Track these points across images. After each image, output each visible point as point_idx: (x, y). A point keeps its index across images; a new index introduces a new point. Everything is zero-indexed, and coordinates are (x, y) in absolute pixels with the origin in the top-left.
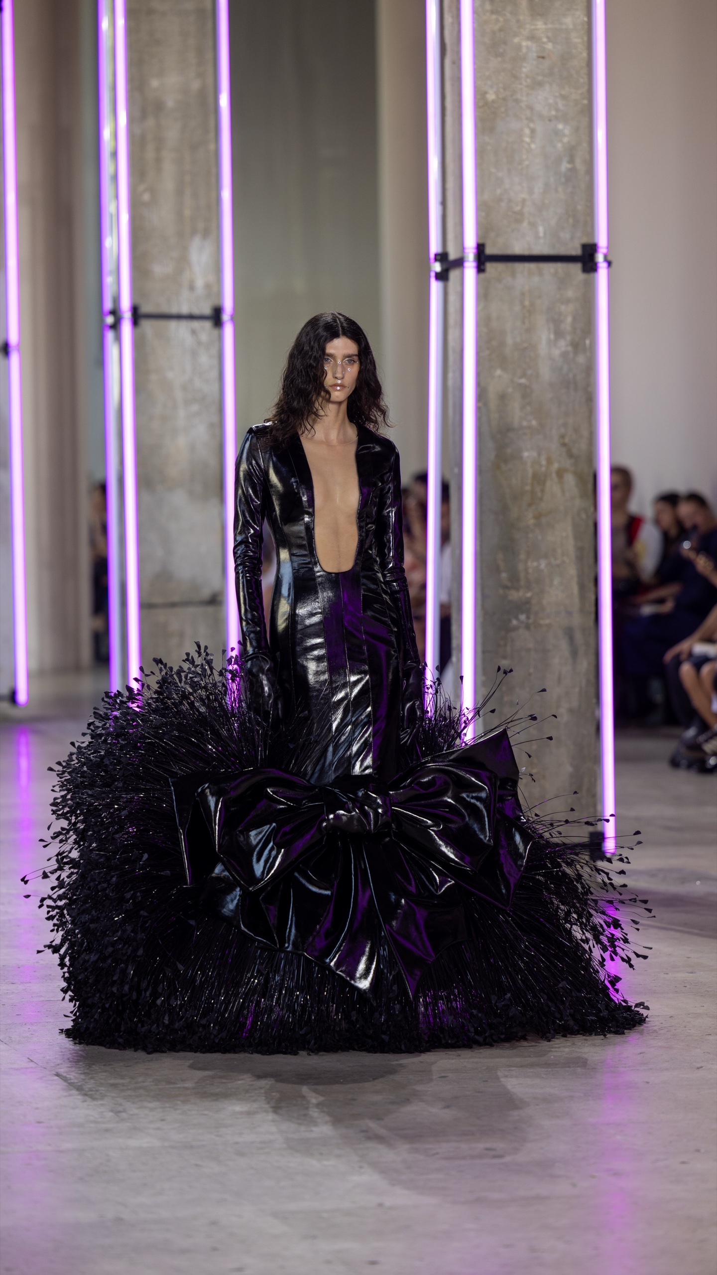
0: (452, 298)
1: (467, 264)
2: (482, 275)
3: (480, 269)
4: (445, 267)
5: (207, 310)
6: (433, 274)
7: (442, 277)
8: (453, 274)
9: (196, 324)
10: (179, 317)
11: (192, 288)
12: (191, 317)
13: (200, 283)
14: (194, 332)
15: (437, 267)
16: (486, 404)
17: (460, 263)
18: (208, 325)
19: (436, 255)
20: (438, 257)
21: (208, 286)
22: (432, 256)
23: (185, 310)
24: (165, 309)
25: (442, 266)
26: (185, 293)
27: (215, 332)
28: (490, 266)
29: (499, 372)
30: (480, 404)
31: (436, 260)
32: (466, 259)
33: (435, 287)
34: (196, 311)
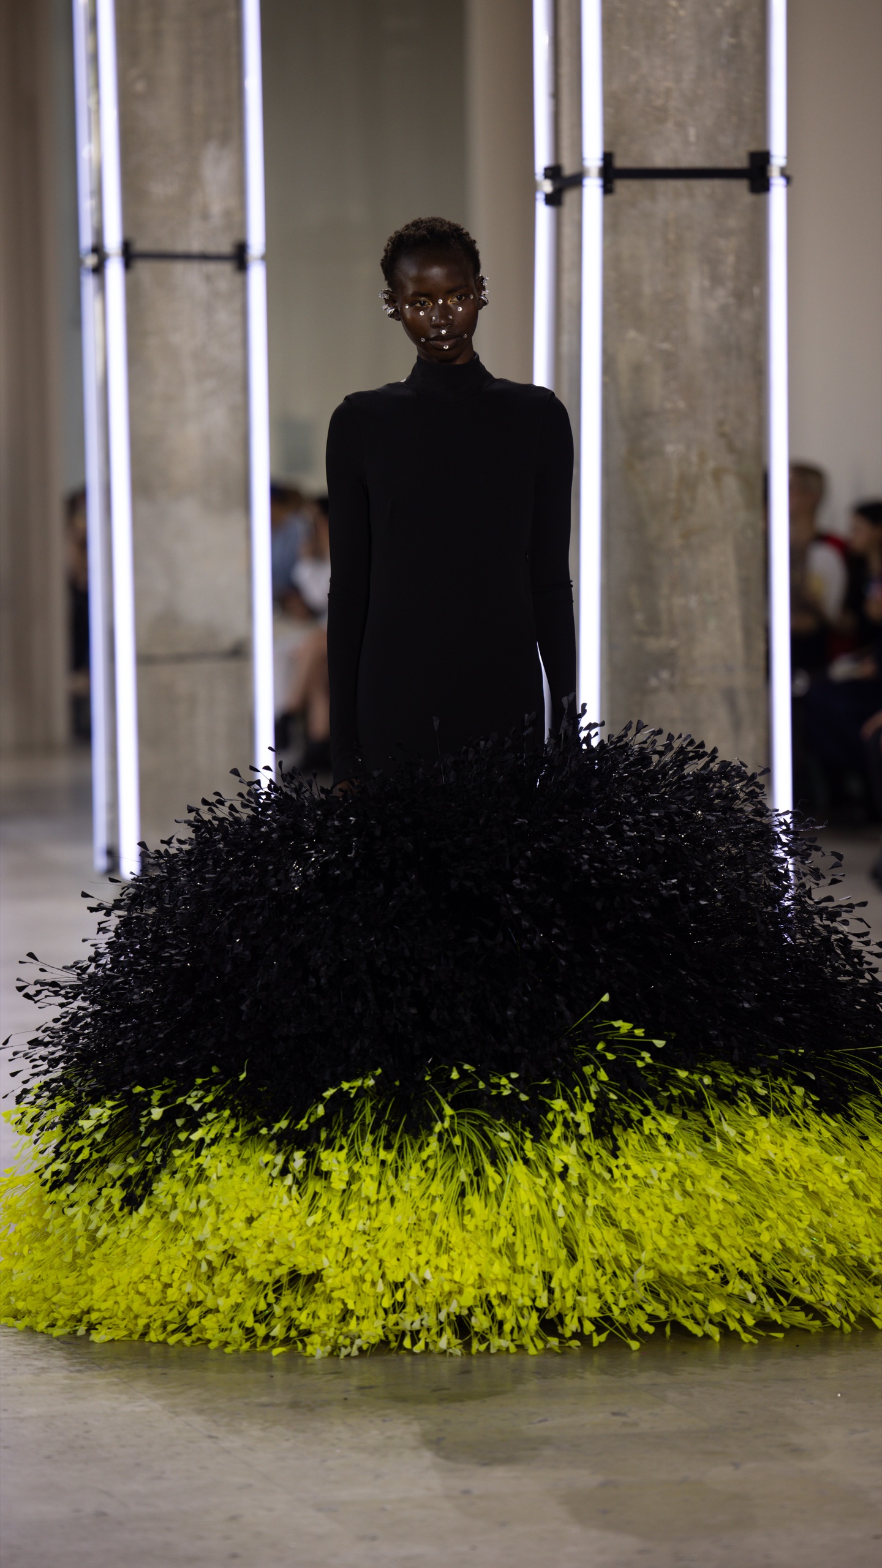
0: (566, 229)
1: (588, 182)
2: (610, 198)
3: (607, 189)
4: (558, 186)
5: (225, 246)
6: (541, 196)
7: (553, 200)
8: (569, 197)
9: (211, 267)
10: (188, 257)
11: (205, 216)
12: (204, 257)
13: (216, 209)
14: (208, 278)
15: (547, 187)
16: (616, 378)
17: (577, 180)
18: (227, 268)
19: (546, 169)
20: (550, 173)
21: (227, 214)
22: (539, 171)
23: (196, 246)
24: (167, 245)
25: (554, 185)
26: (196, 223)
27: (238, 278)
28: (621, 185)
29: (632, 334)
30: (606, 379)
31: (545, 177)
32: (586, 175)
33: (544, 214)
34: (212, 248)
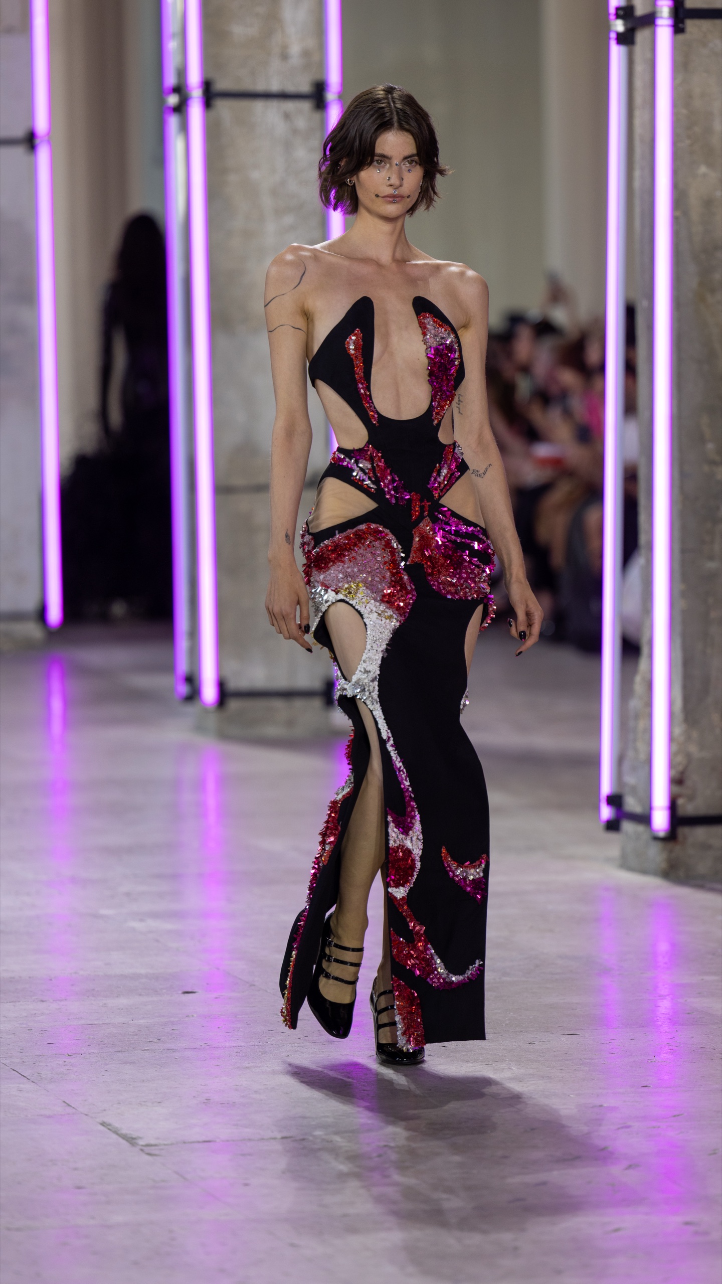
0: (639, 68)
1: (659, 22)
2: (680, 37)
3: (678, 28)
4: (629, 26)
5: (305, 87)
6: (613, 35)
7: (625, 39)
8: (641, 36)
9: (290, 106)
10: (267, 96)
11: (285, 56)
12: (284, 96)
13: (295, 49)
14: (287, 116)
15: (619, 26)
16: (686, 213)
17: (650, 20)
18: (306, 106)
19: (617, 9)
20: (621, 13)
21: (306, 54)
22: (612, 10)
23: (275, 86)
24: (247, 85)
25: (625, 25)
26: (276, 64)
27: (317, 116)
28: (691, 25)
29: (703, 169)
30: (678, 213)
31: (617, 16)
32: (658, 15)
33: (617, 53)
34: (291, 88)
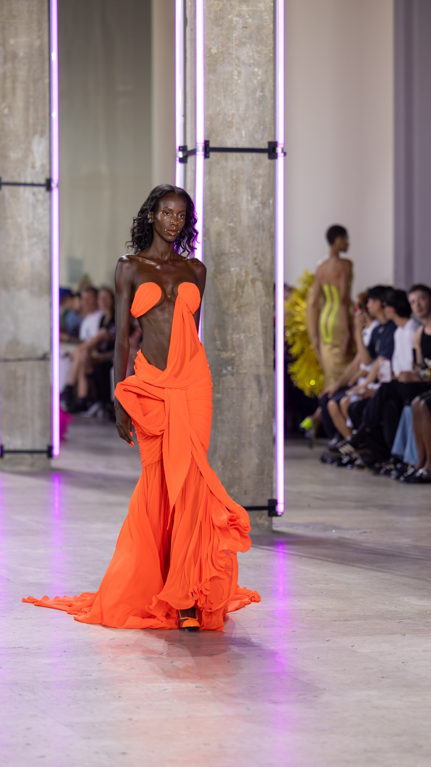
0: (189, 174)
1: (198, 153)
2: (207, 160)
3: (206, 156)
4: (185, 155)
5: (43, 181)
6: (178, 159)
7: (183, 160)
8: (190, 159)
9: (35, 189)
10: (25, 185)
11: (33, 167)
12: (33, 185)
13: (38, 164)
14: (34, 194)
15: (180, 155)
16: (209, 239)
17: (194, 152)
18: (43, 189)
19: (180, 147)
20: (181, 149)
21: (43, 166)
22: (177, 148)
23: (29, 181)
24: (17, 180)
25: (183, 154)
26: (29, 170)
27: (47, 194)
28: (212, 154)
29: (217, 219)
30: (205, 238)
32: (197, 150)
33: (179, 167)
34: (36, 181)
